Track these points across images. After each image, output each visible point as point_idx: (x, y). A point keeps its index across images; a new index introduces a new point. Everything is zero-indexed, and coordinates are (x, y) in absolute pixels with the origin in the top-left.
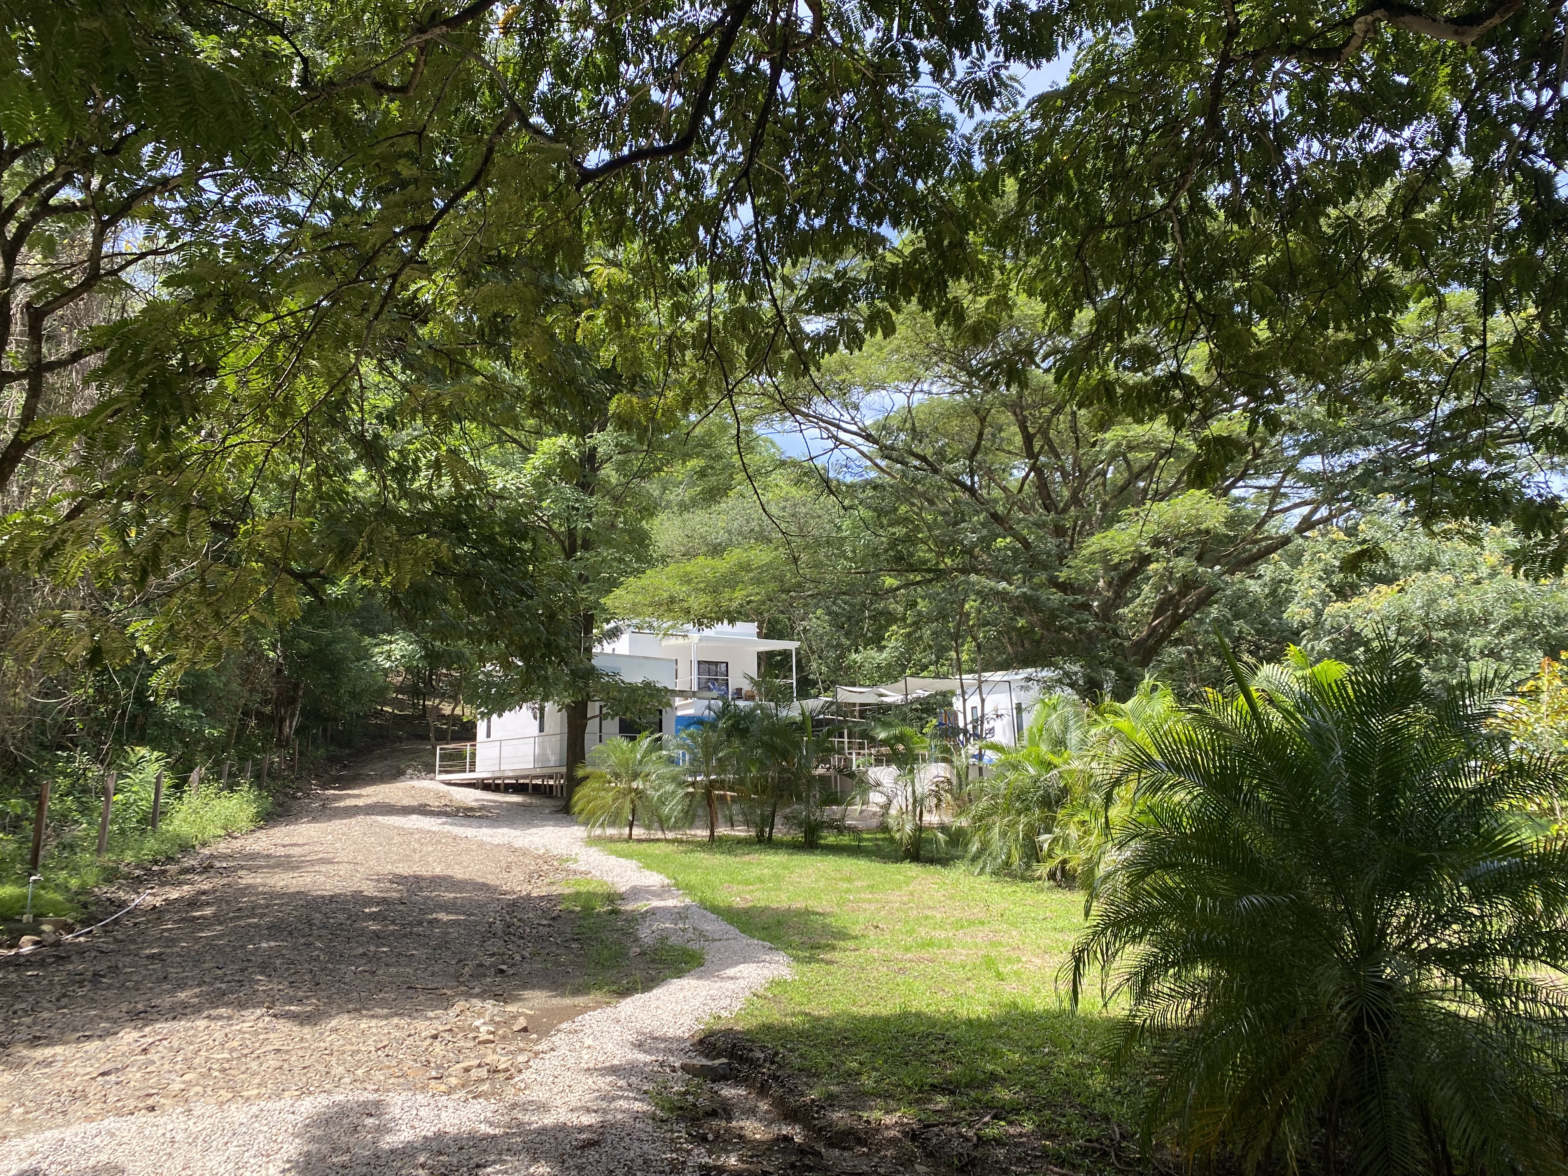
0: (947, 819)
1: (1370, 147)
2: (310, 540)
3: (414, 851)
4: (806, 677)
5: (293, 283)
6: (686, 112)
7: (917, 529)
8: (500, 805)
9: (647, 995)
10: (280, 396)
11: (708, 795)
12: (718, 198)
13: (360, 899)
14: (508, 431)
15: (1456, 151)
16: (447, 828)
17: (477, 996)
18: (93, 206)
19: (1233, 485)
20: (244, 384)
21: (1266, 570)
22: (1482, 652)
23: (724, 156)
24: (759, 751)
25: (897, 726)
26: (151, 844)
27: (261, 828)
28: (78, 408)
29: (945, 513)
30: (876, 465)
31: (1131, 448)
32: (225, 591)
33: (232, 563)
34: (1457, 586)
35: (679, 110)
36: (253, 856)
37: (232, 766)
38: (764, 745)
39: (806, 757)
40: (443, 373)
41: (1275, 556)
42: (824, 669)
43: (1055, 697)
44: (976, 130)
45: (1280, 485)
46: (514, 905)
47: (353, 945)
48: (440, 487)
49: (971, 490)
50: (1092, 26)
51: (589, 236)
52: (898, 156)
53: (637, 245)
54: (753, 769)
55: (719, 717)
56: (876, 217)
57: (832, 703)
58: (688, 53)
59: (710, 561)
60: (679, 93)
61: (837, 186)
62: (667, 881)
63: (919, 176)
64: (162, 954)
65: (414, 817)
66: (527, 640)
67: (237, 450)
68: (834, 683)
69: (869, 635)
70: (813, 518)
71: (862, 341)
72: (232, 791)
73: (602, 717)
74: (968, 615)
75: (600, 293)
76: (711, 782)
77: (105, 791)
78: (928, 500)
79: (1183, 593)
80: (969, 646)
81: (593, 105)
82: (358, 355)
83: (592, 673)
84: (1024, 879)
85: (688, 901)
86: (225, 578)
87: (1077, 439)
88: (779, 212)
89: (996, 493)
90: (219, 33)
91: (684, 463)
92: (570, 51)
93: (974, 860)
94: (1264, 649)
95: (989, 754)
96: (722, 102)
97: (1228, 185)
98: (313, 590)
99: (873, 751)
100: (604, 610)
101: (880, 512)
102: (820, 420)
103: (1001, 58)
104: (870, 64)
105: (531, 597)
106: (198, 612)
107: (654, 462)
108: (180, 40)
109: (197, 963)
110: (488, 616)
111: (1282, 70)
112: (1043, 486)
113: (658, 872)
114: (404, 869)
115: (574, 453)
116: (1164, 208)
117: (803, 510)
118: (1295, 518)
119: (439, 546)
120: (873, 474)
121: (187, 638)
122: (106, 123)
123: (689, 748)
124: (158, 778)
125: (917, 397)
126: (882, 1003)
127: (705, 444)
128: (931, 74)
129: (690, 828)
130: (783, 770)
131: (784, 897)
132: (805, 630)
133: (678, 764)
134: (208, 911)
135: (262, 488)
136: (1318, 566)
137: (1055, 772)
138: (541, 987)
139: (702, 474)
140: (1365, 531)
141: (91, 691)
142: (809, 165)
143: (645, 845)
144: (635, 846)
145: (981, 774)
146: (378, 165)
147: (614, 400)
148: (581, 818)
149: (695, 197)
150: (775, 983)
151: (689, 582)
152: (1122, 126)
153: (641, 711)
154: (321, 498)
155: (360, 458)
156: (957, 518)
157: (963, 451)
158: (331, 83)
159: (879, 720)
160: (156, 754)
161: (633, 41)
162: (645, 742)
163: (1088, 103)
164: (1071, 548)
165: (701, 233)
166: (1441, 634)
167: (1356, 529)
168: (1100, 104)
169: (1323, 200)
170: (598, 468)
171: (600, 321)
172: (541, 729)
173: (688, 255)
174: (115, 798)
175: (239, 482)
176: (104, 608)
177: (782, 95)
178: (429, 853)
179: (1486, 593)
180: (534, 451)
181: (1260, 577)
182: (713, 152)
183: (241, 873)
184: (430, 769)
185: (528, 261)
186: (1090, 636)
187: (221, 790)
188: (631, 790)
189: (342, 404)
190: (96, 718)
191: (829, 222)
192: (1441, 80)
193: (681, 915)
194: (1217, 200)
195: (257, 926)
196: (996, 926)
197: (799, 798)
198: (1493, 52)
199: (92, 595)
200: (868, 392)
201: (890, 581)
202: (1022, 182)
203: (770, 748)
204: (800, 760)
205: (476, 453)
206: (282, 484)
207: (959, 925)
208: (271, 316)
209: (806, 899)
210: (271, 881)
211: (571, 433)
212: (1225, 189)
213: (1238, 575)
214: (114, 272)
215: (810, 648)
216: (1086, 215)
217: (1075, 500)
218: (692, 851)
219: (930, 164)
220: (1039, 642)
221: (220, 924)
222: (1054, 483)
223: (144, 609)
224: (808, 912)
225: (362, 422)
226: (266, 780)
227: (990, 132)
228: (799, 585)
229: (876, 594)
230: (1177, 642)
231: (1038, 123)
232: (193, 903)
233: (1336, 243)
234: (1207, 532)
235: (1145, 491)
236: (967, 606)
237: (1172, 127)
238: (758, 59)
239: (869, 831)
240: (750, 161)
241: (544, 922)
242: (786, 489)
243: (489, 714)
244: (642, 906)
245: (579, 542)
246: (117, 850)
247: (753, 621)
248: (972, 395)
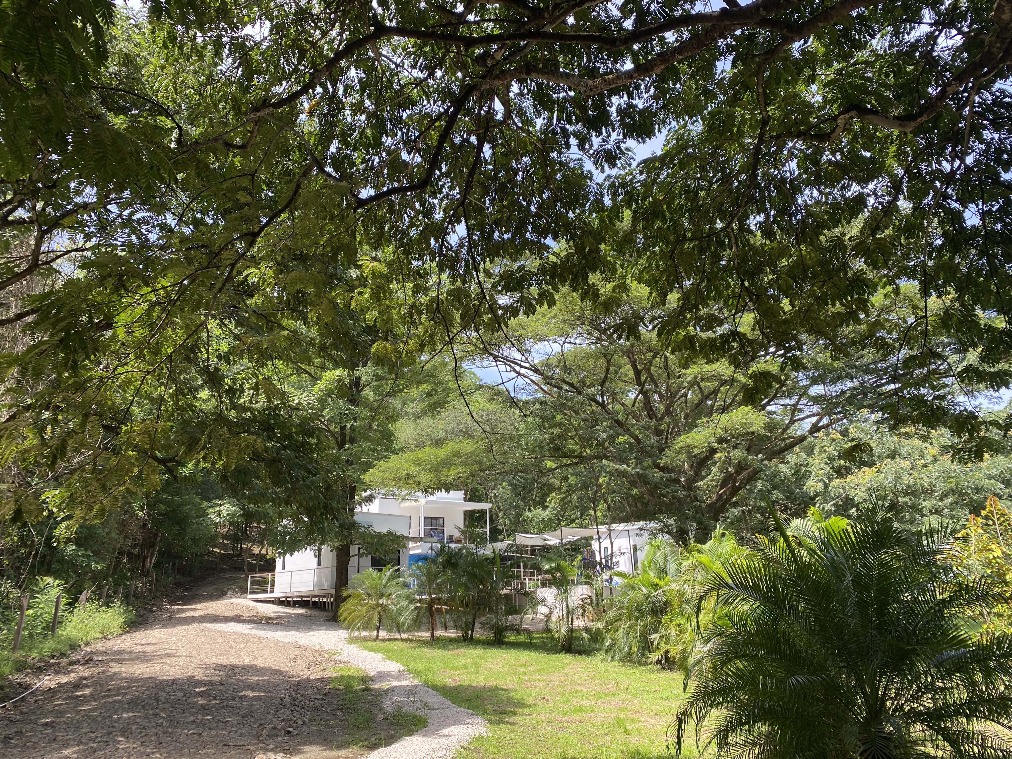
0: (589, 624)
1: (849, 194)
2: (170, 436)
3: (231, 647)
4: (496, 527)
5: (165, 269)
6: (424, 167)
7: (568, 430)
8: (290, 616)
9: (389, 748)
10: (154, 342)
11: (430, 608)
12: (444, 220)
13: (192, 682)
14: (303, 366)
15: (901, 196)
16: (254, 631)
17: (271, 750)
18: (37, 221)
19: (768, 403)
20: (129, 333)
21: (792, 458)
22: (930, 511)
23: (448, 194)
24: (465, 578)
25: (557, 560)
26: (49, 645)
27: (127, 632)
28: (19, 349)
29: (586, 420)
30: (541, 388)
31: (703, 380)
32: (110, 471)
33: (116, 451)
34: (912, 469)
35: (419, 166)
36: (120, 652)
37: (109, 590)
38: (468, 574)
39: (495, 582)
40: (262, 329)
41: (797, 449)
42: (507, 522)
43: (658, 541)
44: (605, 180)
45: (797, 403)
46: (298, 685)
47: (187, 714)
48: (257, 402)
49: (602, 405)
50: (677, 118)
51: (361, 243)
52: (556, 196)
53: (391, 248)
54: (461, 591)
55: (438, 555)
56: (543, 233)
57: (512, 545)
58: (425, 131)
59: (434, 450)
60: (420, 155)
61: (519, 214)
62: (402, 668)
63: (570, 209)
64: (53, 722)
65: (232, 624)
66: (311, 504)
67: (123, 377)
68: (514, 531)
69: (538, 499)
70: (500, 422)
71: (535, 309)
72: (109, 607)
73: (360, 555)
74: (601, 486)
75: (366, 279)
76: (432, 599)
77: (21, 608)
78: (574, 411)
79: (738, 472)
80: (602, 506)
81: (364, 161)
82: (206, 316)
83: (354, 526)
84: (640, 664)
85: (416, 682)
86: (110, 462)
87: (668, 373)
88: (482, 230)
89: (618, 407)
90: (125, 114)
91: (418, 387)
92: (351, 128)
93: (607, 651)
94: (790, 509)
95: (616, 579)
96: (446, 161)
97: (762, 216)
98: (170, 471)
99: (540, 577)
100: (363, 483)
101: (544, 419)
102: (507, 361)
103: (621, 137)
104: (539, 139)
105: (315, 475)
106: (90, 485)
107: (398, 386)
108: (100, 117)
109: (77, 728)
110: (287, 488)
111: (794, 147)
112: (647, 404)
113: (397, 662)
114: (223, 660)
115: (347, 380)
116: (722, 229)
117: (494, 417)
118: (807, 424)
119: (255, 441)
120: (539, 395)
121: (81, 503)
122: (49, 168)
123: (418, 577)
124: (58, 598)
125: (567, 346)
126: (548, 751)
127: (431, 375)
128: (577, 145)
129: (418, 631)
130: (481, 591)
131: (481, 678)
132: (495, 496)
133: (410, 587)
134: (87, 692)
135: (139, 403)
136: (825, 456)
137: (660, 591)
138: (315, 743)
139: (429, 395)
140: (853, 432)
141: (16, 539)
142: (501, 200)
143: (387, 643)
144: (381, 644)
145: (611, 593)
146: (224, 194)
147: (375, 345)
148: (344, 625)
149: (429, 219)
150: (476, 739)
151: (419, 464)
152: (695, 179)
153: (386, 551)
154: (178, 410)
155: (205, 382)
156: (592, 422)
157: (597, 380)
158: (197, 142)
159: (544, 557)
160: (57, 581)
161: (391, 122)
162: (388, 572)
163: (674, 165)
164: (666, 443)
165: (433, 242)
166: (904, 499)
167: (847, 432)
168: (682, 165)
169: (821, 226)
170: (362, 390)
171: (367, 295)
172: (319, 564)
173: (424, 255)
174: (27, 613)
175: (124, 398)
176: (27, 482)
177: (484, 157)
178: (241, 649)
179: (931, 472)
180: (320, 379)
181: (788, 462)
182: (441, 192)
183: (111, 664)
184: (244, 591)
185: (320, 259)
186: (679, 500)
187: (101, 606)
188: (378, 605)
189: (195, 348)
190: (18, 557)
191: (514, 236)
192: (891, 154)
193: (412, 691)
194: (756, 225)
195: (120, 701)
196: (623, 697)
197: (491, 611)
198: (922, 138)
199: (20, 473)
200: (536, 342)
201: (550, 464)
202: (634, 212)
203: (472, 576)
204: (491, 584)
205: (282, 380)
206: (152, 400)
207: (598, 696)
208: (150, 289)
209: (496, 680)
210: (132, 670)
211: (345, 367)
212: (761, 218)
213: (774, 461)
214: (48, 263)
215: (499, 508)
216: (675, 233)
217: (668, 412)
218: (419, 647)
219: (577, 201)
220: (647, 504)
221: (95, 701)
222: (655, 401)
223: (55, 483)
224: (497, 689)
225: (208, 359)
226: (132, 599)
227: (614, 182)
228: (492, 466)
229: (541, 472)
230: (735, 505)
231: (644, 176)
232: (77, 686)
233: (830, 252)
234: (753, 433)
235: (712, 406)
236: (600, 480)
237: (726, 180)
238: (469, 135)
239: (538, 632)
240: (464, 197)
241: (318, 697)
242: (483, 404)
243: (285, 553)
244: (385, 685)
245: (348, 438)
246: (27, 649)
247: (461, 490)
248: (602, 345)
